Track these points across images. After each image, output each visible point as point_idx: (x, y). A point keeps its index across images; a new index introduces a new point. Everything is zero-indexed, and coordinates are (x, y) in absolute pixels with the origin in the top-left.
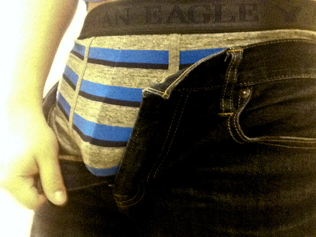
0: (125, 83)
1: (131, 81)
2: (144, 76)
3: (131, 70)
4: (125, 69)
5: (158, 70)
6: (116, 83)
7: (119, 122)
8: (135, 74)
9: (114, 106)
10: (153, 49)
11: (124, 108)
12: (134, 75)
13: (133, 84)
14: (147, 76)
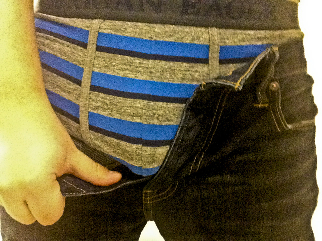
0: (167, 78)
1: (173, 76)
2: (185, 71)
3: (172, 64)
4: (163, 62)
5: (199, 65)
6: (156, 78)
7: (168, 120)
8: (176, 68)
9: (161, 104)
10: (192, 42)
11: (171, 105)
12: (175, 70)
13: (176, 79)
14: (189, 71)
